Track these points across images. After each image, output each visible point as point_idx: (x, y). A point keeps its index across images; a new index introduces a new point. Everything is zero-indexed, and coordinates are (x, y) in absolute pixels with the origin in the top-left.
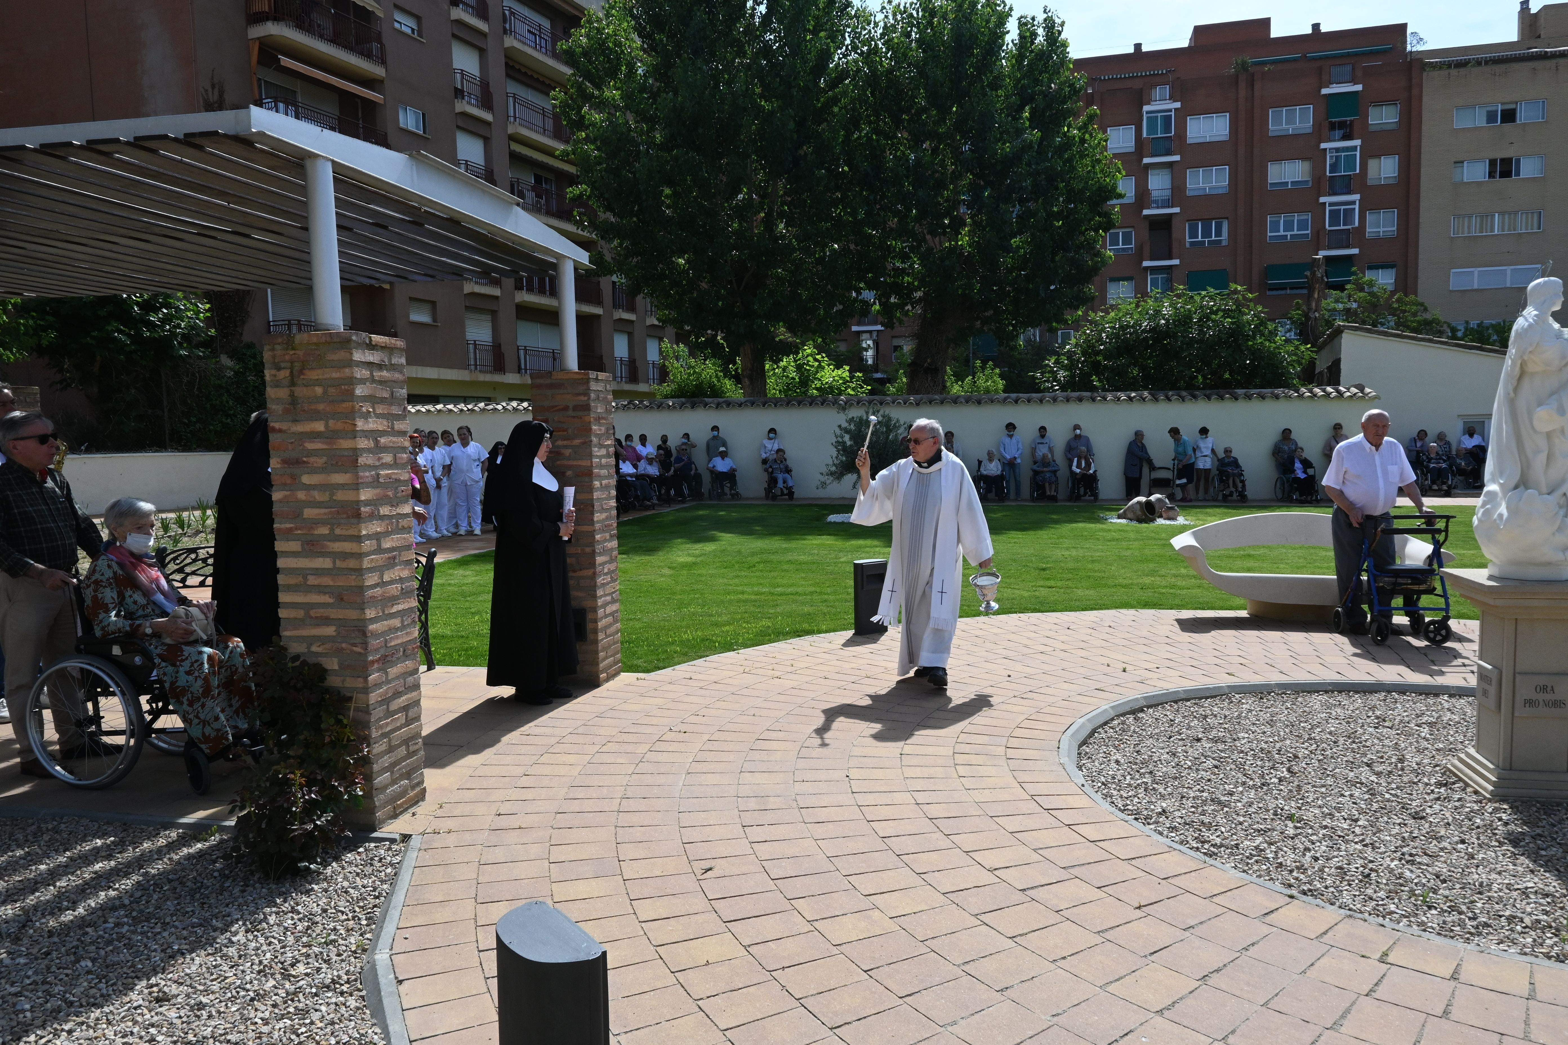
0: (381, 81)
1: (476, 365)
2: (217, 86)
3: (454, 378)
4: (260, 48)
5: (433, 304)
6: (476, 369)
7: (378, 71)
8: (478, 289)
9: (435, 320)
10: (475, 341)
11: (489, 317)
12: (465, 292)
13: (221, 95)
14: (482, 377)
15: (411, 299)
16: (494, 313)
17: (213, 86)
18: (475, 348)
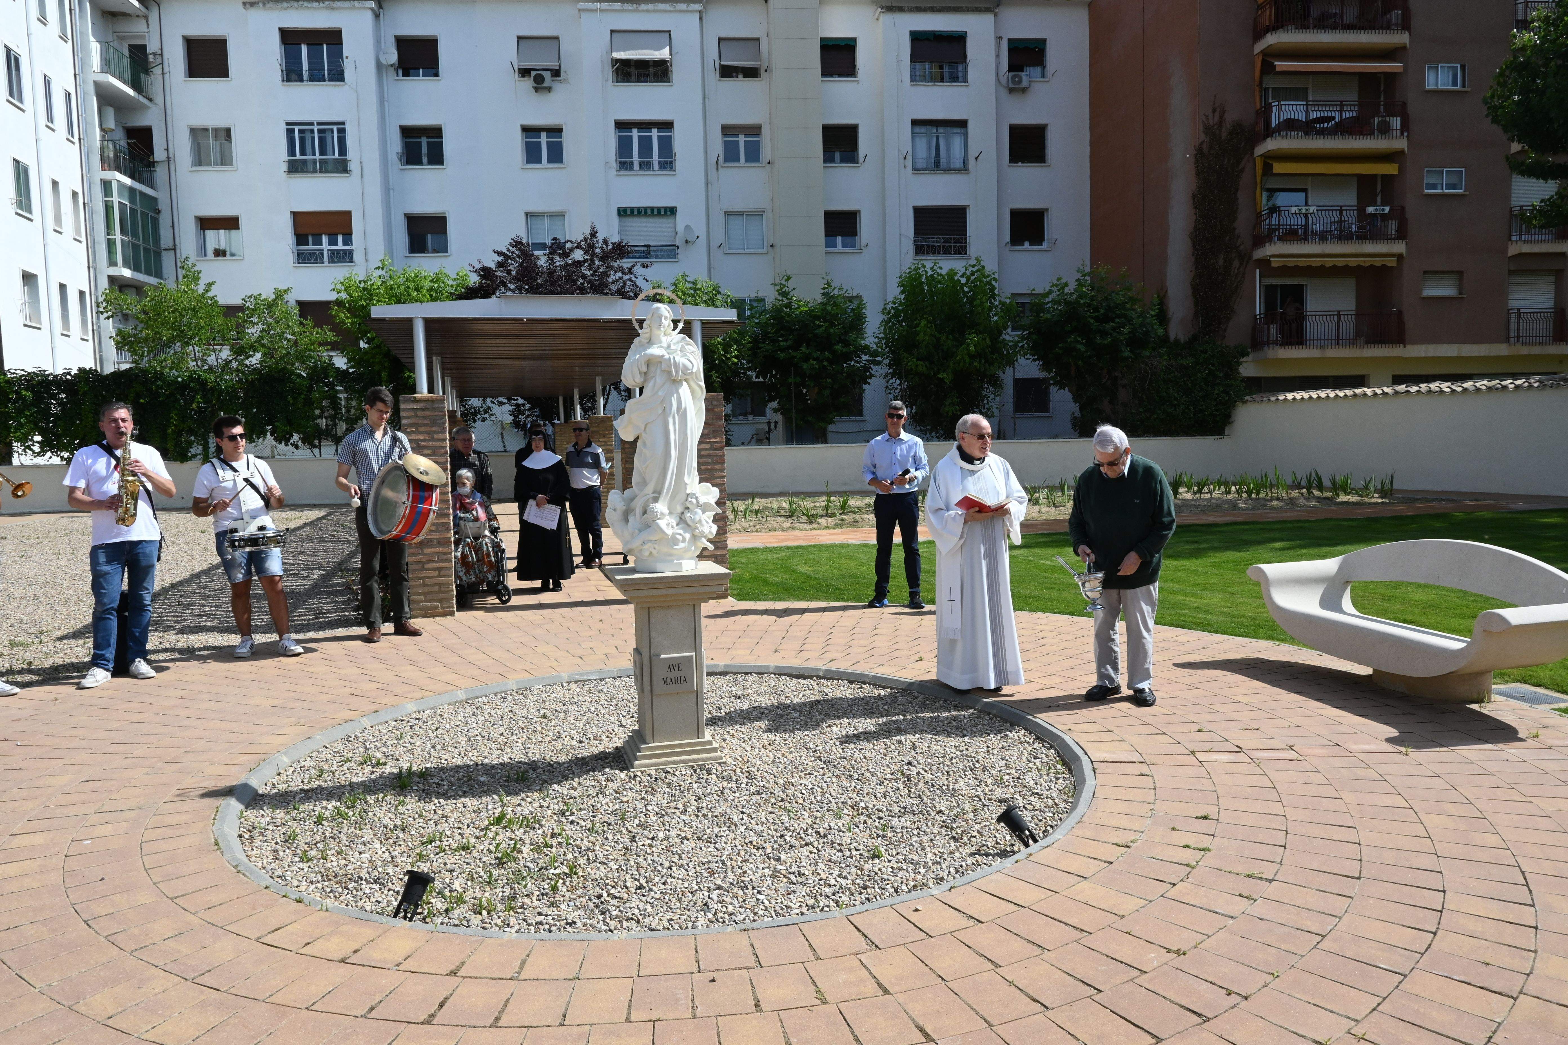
0: (1403, 48)
1: (1518, 337)
2: (1218, 110)
3: (1482, 354)
4: (1263, 60)
5: (1460, 273)
6: (1518, 341)
7: (1401, 38)
8: (1526, 249)
9: (1460, 293)
10: (1519, 309)
11: (1552, 278)
12: (1510, 255)
13: (1222, 116)
14: (1525, 351)
15: (1425, 273)
16: (1558, 274)
17: (1214, 111)
18: (1519, 317)
